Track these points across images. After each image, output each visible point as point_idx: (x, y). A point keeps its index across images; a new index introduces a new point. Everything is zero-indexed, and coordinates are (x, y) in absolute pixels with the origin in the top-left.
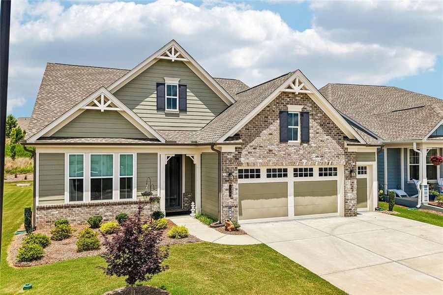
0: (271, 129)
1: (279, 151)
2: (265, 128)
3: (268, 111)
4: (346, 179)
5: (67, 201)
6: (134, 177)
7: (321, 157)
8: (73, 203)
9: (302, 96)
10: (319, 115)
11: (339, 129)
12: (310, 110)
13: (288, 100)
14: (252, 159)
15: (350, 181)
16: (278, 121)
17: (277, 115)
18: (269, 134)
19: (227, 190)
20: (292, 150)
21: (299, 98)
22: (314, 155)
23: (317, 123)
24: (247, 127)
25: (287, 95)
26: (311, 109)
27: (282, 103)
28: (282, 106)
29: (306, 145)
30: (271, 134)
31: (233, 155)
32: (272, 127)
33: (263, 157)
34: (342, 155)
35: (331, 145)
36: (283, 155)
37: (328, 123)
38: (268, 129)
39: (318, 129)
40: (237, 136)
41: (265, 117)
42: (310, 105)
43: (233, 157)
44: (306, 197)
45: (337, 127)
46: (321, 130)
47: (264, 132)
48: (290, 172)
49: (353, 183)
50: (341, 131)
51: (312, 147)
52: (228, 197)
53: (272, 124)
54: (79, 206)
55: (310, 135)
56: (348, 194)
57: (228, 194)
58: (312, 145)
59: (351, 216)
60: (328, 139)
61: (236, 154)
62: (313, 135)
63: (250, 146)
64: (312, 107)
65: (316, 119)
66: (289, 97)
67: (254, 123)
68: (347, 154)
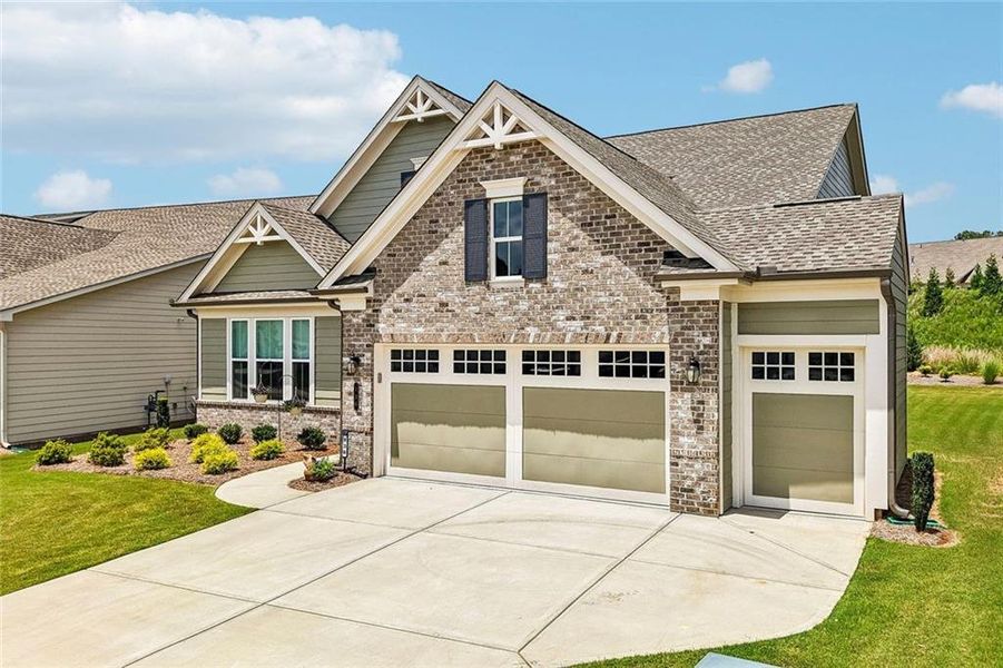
0: (444, 251)
1: (464, 304)
2: (430, 248)
3: (437, 205)
4: (676, 389)
5: (229, 399)
6: (311, 361)
7: (583, 318)
8: (236, 400)
9: (525, 151)
10: (578, 195)
11: (649, 231)
12: (551, 187)
13: (488, 167)
14: (401, 326)
15: (687, 395)
16: (462, 229)
17: (460, 214)
18: (440, 264)
19: (350, 394)
20: (497, 300)
21: (519, 158)
22: (561, 314)
23: (572, 219)
24: (390, 251)
25: (483, 157)
26: (553, 183)
27: (471, 180)
28: (472, 188)
29: (536, 286)
30: (445, 263)
31: (363, 316)
32: (446, 245)
33: (427, 320)
34: (661, 311)
35: (617, 283)
36: (473, 316)
37: (607, 217)
38: (437, 251)
39: (577, 237)
40: (370, 272)
41: (431, 222)
42: (551, 171)
43: (364, 320)
44: (558, 433)
45: (641, 225)
46: (583, 239)
47: (429, 258)
48: (514, 362)
49: (702, 402)
50: (655, 236)
51: (554, 291)
52: (352, 411)
53: (447, 236)
54: (240, 407)
55: (549, 257)
56: (681, 439)
57: (352, 403)
58: (555, 285)
59: (692, 511)
60: (606, 265)
61: (368, 315)
62: (557, 256)
63: (400, 296)
64: (555, 176)
65: (570, 210)
66: (491, 161)
67: (407, 239)
68: (675, 307)
